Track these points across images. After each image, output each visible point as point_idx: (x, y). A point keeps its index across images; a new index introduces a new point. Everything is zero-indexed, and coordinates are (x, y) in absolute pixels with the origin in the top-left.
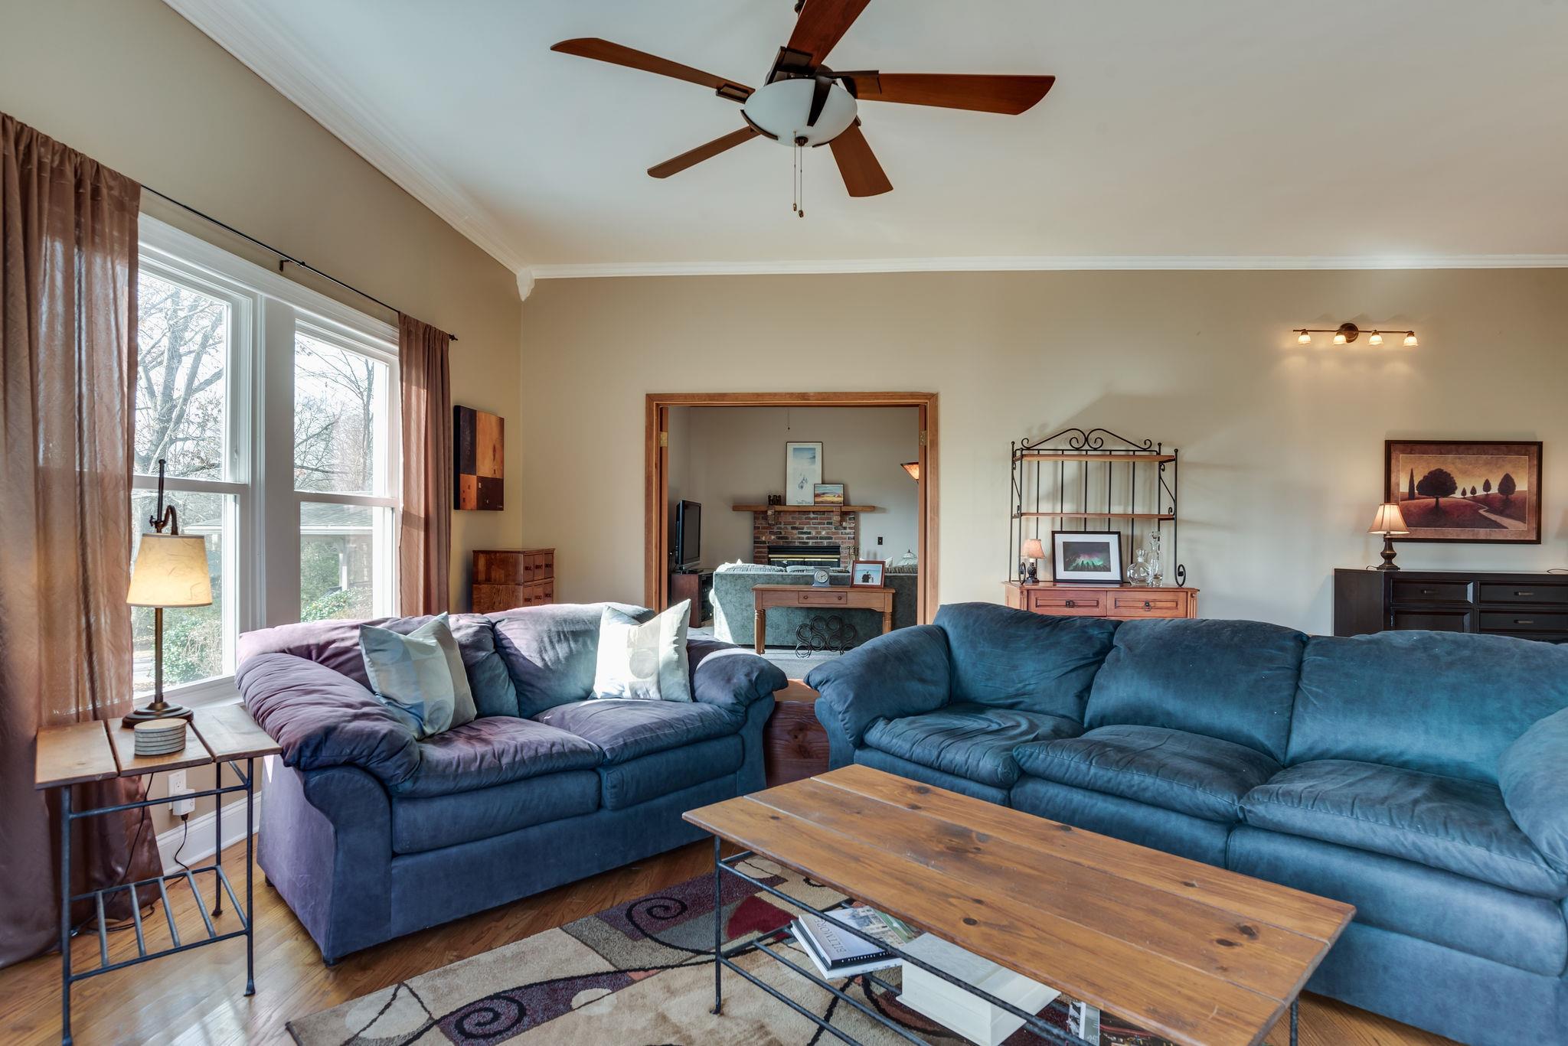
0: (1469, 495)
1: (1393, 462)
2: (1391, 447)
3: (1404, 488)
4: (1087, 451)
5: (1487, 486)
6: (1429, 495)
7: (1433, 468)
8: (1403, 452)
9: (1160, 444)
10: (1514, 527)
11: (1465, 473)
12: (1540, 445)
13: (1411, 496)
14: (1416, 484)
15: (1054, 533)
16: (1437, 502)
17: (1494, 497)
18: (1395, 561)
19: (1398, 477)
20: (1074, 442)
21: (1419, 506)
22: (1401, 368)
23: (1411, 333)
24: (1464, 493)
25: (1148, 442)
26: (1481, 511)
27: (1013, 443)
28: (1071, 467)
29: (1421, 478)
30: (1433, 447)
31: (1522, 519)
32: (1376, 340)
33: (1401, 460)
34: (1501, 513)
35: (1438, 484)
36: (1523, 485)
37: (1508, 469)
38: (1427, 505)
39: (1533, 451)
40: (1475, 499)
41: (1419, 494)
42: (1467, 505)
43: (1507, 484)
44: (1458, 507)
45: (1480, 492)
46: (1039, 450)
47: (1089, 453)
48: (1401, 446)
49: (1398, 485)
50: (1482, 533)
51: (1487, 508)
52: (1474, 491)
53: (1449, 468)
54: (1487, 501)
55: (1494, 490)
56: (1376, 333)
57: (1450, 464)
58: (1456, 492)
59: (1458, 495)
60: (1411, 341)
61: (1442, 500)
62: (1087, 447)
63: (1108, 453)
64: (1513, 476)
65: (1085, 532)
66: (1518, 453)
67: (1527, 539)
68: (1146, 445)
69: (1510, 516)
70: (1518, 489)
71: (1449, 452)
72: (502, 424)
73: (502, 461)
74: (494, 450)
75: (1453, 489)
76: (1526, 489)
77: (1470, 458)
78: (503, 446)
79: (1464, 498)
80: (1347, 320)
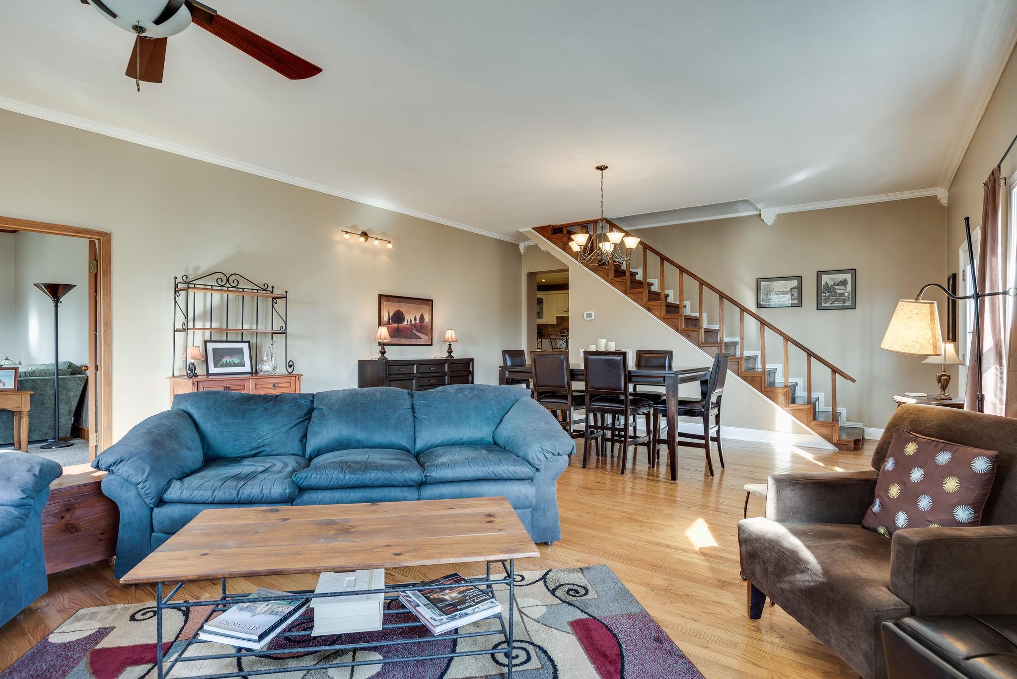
0: (409, 323)
1: (382, 305)
2: (381, 296)
3: (386, 319)
4: (228, 287)
5: (415, 319)
6: (395, 322)
7: (398, 309)
8: (385, 301)
9: (273, 287)
10: (424, 338)
11: (408, 312)
12: (432, 301)
13: (389, 322)
14: (390, 317)
15: (206, 342)
16: (398, 325)
17: (418, 324)
18: (386, 355)
19: (384, 314)
20: (219, 281)
21: (392, 328)
22: (384, 258)
23: (390, 242)
24: (407, 322)
25: (266, 285)
26: (413, 331)
27: (176, 278)
28: (217, 296)
29: (392, 314)
30: (397, 299)
31: (426, 335)
32: (377, 242)
33: (385, 304)
34: (419, 331)
35: (398, 317)
36: (427, 319)
37: (422, 311)
38: (395, 327)
39: (429, 302)
40: (411, 325)
41: (392, 321)
42: (408, 328)
43: (422, 318)
44: (405, 328)
45: (413, 322)
46: (195, 284)
47: (230, 289)
48: (385, 298)
49: (384, 317)
50: (414, 341)
51: (415, 329)
52: (411, 321)
53: (402, 310)
54: (415, 326)
55: (418, 321)
56: (377, 239)
57: (403, 308)
59: (405, 323)
60: (390, 246)
61: (400, 325)
62: (227, 285)
63: (242, 290)
64: (424, 315)
65: (227, 341)
66: (425, 304)
67: (428, 343)
68: (264, 286)
69: (422, 333)
70: (425, 321)
71: (402, 302)
75: (404, 320)
76: (428, 321)
77: (410, 305)
79: (407, 324)
80: (364, 230)
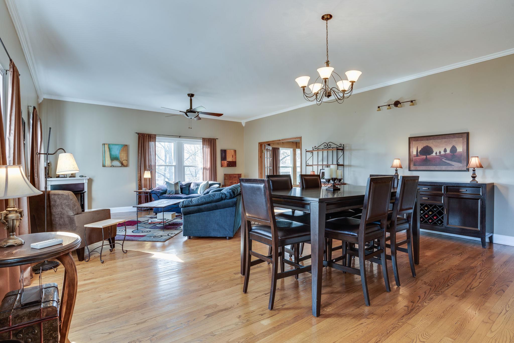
0: (438, 154)
1: (411, 144)
2: (411, 139)
3: (415, 153)
5: (445, 150)
6: (423, 155)
7: (427, 145)
8: (414, 141)
10: (457, 165)
11: (436, 146)
12: (468, 133)
13: (417, 155)
14: (419, 151)
15: (320, 170)
16: (426, 157)
17: (448, 154)
19: (413, 149)
21: (420, 159)
24: (436, 153)
25: (341, 145)
26: (443, 160)
27: (313, 147)
28: (325, 153)
29: (420, 149)
30: (425, 138)
31: (460, 162)
33: (414, 143)
34: (451, 160)
35: (427, 151)
36: (460, 149)
37: (454, 144)
38: (423, 158)
39: (466, 136)
40: (441, 155)
41: (420, 154)
42: (438, 158)
43: (454, 149)
44: (434, 158)
45: (443, 153)
46: (318, 149)
47: (328, 149)
48: (414, 139)
49: (413, 152)
50: (444, 168)
51: (445, 158)
52: (440, 152)
53: (430, 145)
54: (445, 156)
55: (448, 152)
57: (431, 143)
58: (433, 153)
59: (434, 154)
61: (428, 156)
62: (327, 147)
63: (332, 148)
64: (456, 146)
66: (458, 137)
67: (463, 169)
68: (340, 145)
69: (455, 161)
70: (458, 151)
71: (430, 139)
72: (235, 151)
73: (236, 158)
74: (233, 156)
75: (432, 152)
76: (462, 151)
77: (439, 141)
78: (236, 155)
79: (436, 155)
80: (397, 100)
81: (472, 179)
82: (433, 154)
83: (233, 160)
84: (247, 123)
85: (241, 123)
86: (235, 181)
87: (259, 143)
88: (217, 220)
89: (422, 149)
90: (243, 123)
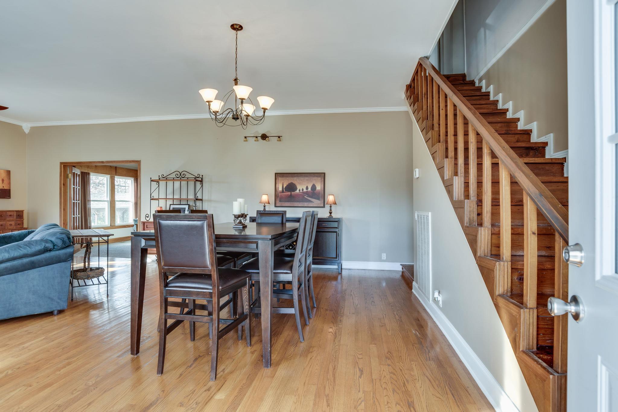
0: (301, 191)
1: (277, 180)
2: (277, 175)
3: (280, 189)
4: (181, 178)
5: (307, 188)
6: (288, 191)
7: (291, 182)
8: (281, 177)
9: (202, 176)
10: (316, 202)
11: (300, 183)
12: (324, 174)
13: (283, 191)
14: (284, 188)
15: (170, 205)
16: (291, 193)
17: (309, 192)
19: (279, 185)
20: (177, 175)
21: (285, 195)
23: (279, 137)
24: (300, 190)
25: (199, 175)
26: (305, 197)
27: (159, 176)
28: (177, 184)
29: (286, 186)
30: (290, 175)
31: (318, 199)
33: (280, 179)
34: (312, 197)
35: (291, 187)
36: (319, 187)
37: (314, 182)
38: (288, 195)
39: (322, 176)
40: (303, 192)
41: (285, 191)
42: (301, 195)
43: (314, 187)
44: (298, 195)
45: (305, 190)
46: (166, 178)
47: (182, 179)
48: (280, 175)
49: (279, 188)
50: (306, 204)
51: (307, 196)
52: (303, 190)
53: (295, 182)
54: (307, 193)
55: (309, 189)
57: (295, 181)
59: (298, 191)
61: (292, 193)
62: (180, 177)
63: (187, 179)
64: (316, 185)
65: (180, 204)
66: (317, 177)
67: (320, 206)
69: (314, 198)
70: (317, 189)
71: (295, 177)
72: (8, 173)
73: (9, 184)
74: (3, 180)
75: (296, 189)
76: (320, 189)
77: (302, 178)
78: (10, 179)
79: (300, 192)
80: (264, 133)
81: (329, 214)
82: (296, 190)
83: (3, 187)
84: (32, 128)
85: (22, 126)
86: (11, 223)
87: (61, 163)
88: (34, 286)
89: (287, 185)
90: (26, 127)
